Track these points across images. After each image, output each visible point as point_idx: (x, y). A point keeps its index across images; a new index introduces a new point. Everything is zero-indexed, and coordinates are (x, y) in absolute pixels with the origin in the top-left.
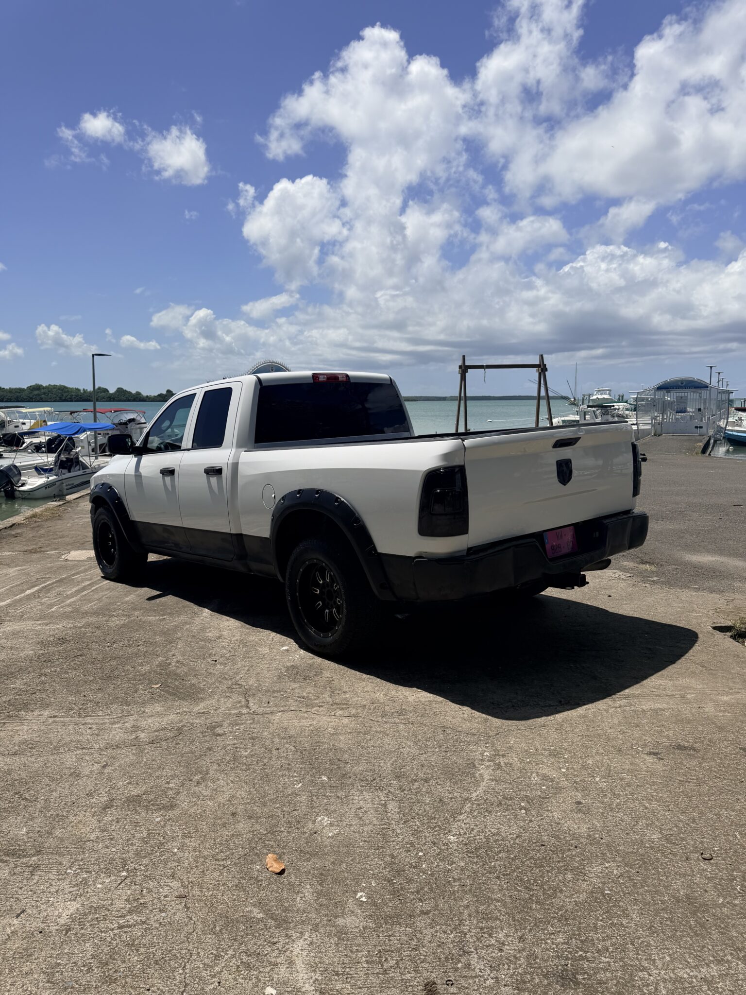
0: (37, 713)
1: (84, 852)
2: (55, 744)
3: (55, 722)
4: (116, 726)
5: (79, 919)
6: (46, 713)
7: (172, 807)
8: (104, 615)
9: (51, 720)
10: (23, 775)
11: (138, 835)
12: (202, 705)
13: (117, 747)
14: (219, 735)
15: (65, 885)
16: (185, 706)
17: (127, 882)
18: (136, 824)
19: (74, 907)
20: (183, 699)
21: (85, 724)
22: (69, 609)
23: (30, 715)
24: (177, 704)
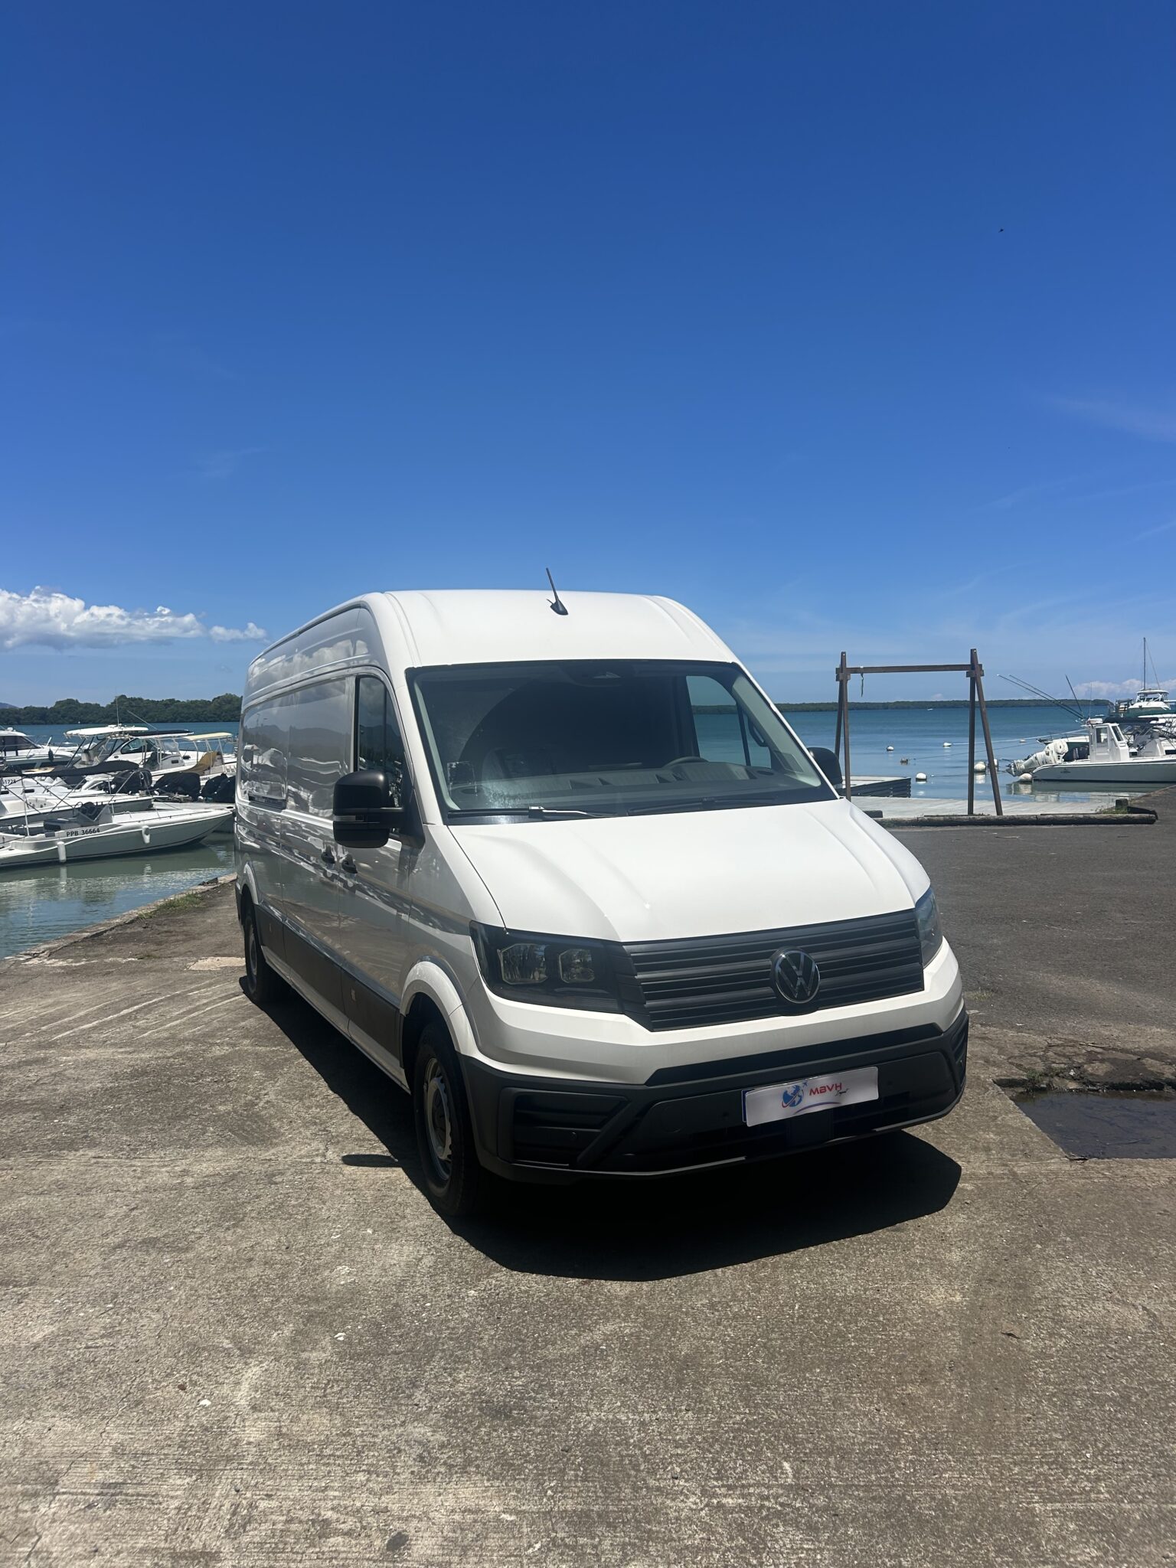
0: (81, 1152)
1: (77, 1286)
2: (88, 1185)
3: (97, 1163)
4: (164, 1169)
5: (51, 1339)
6: (91, 1153)
7: (187, 1250)
8: (204, 1043)
9: (93, 1161)
10: (42, 1214)
11: (138, 1274)
12: (273, 1151)
13: (155, 1190)
14: (276, 1183)
15: (48, 1312)
16: (251, 1151)
17: (111, 1313)
18: (143, 1264)
19: (48, 1330)
20: (254, 1144)
21: (131, 1166)
22: (166, 1035)
23: (71, 1155)
24: (244, 1149)
